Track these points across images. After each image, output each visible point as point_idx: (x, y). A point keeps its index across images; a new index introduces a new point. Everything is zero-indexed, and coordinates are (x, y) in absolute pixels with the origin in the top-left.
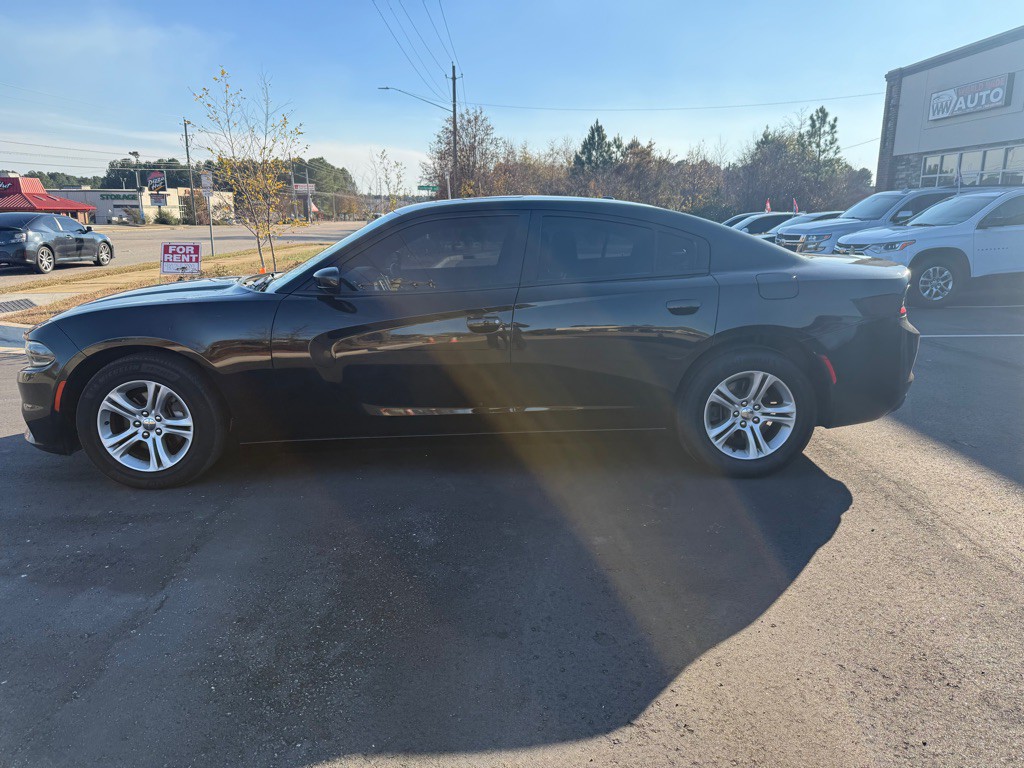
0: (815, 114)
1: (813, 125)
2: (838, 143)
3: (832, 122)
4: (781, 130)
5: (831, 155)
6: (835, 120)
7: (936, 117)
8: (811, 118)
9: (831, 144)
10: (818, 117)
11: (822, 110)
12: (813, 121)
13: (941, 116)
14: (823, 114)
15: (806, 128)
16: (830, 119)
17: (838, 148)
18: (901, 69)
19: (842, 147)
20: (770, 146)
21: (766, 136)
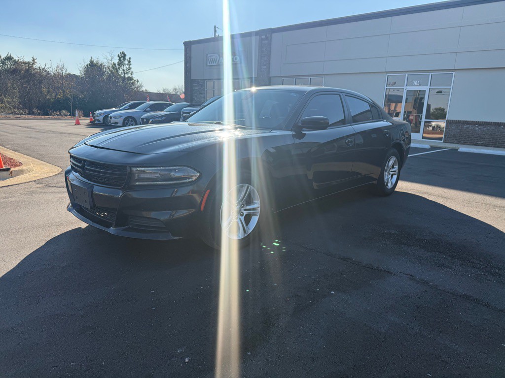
0: (120, 54)
1: (120, 60)
2: (132, 70)
3: (129, 59)
4: (97, 60)
5: (129, 75)
6: (130, 58)
7: (211, 64)
8: (118, 56)
9: (129, 70)
10: (122, 56)
11: (123, 53)
12: (120, 58)
13: (213, 64)
14: (123, 55)
15: (116, 61)
16: (127, 57)
17: (132, 72)
18: (190, 41)
19: (134, 72)
20: (93, 68)
21: (92, 62)
